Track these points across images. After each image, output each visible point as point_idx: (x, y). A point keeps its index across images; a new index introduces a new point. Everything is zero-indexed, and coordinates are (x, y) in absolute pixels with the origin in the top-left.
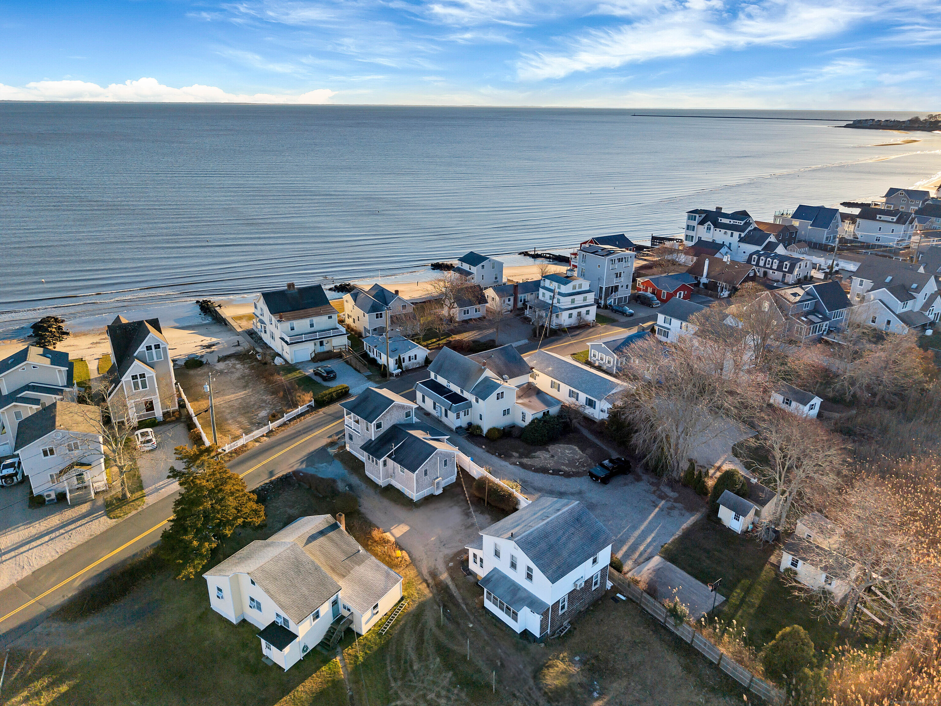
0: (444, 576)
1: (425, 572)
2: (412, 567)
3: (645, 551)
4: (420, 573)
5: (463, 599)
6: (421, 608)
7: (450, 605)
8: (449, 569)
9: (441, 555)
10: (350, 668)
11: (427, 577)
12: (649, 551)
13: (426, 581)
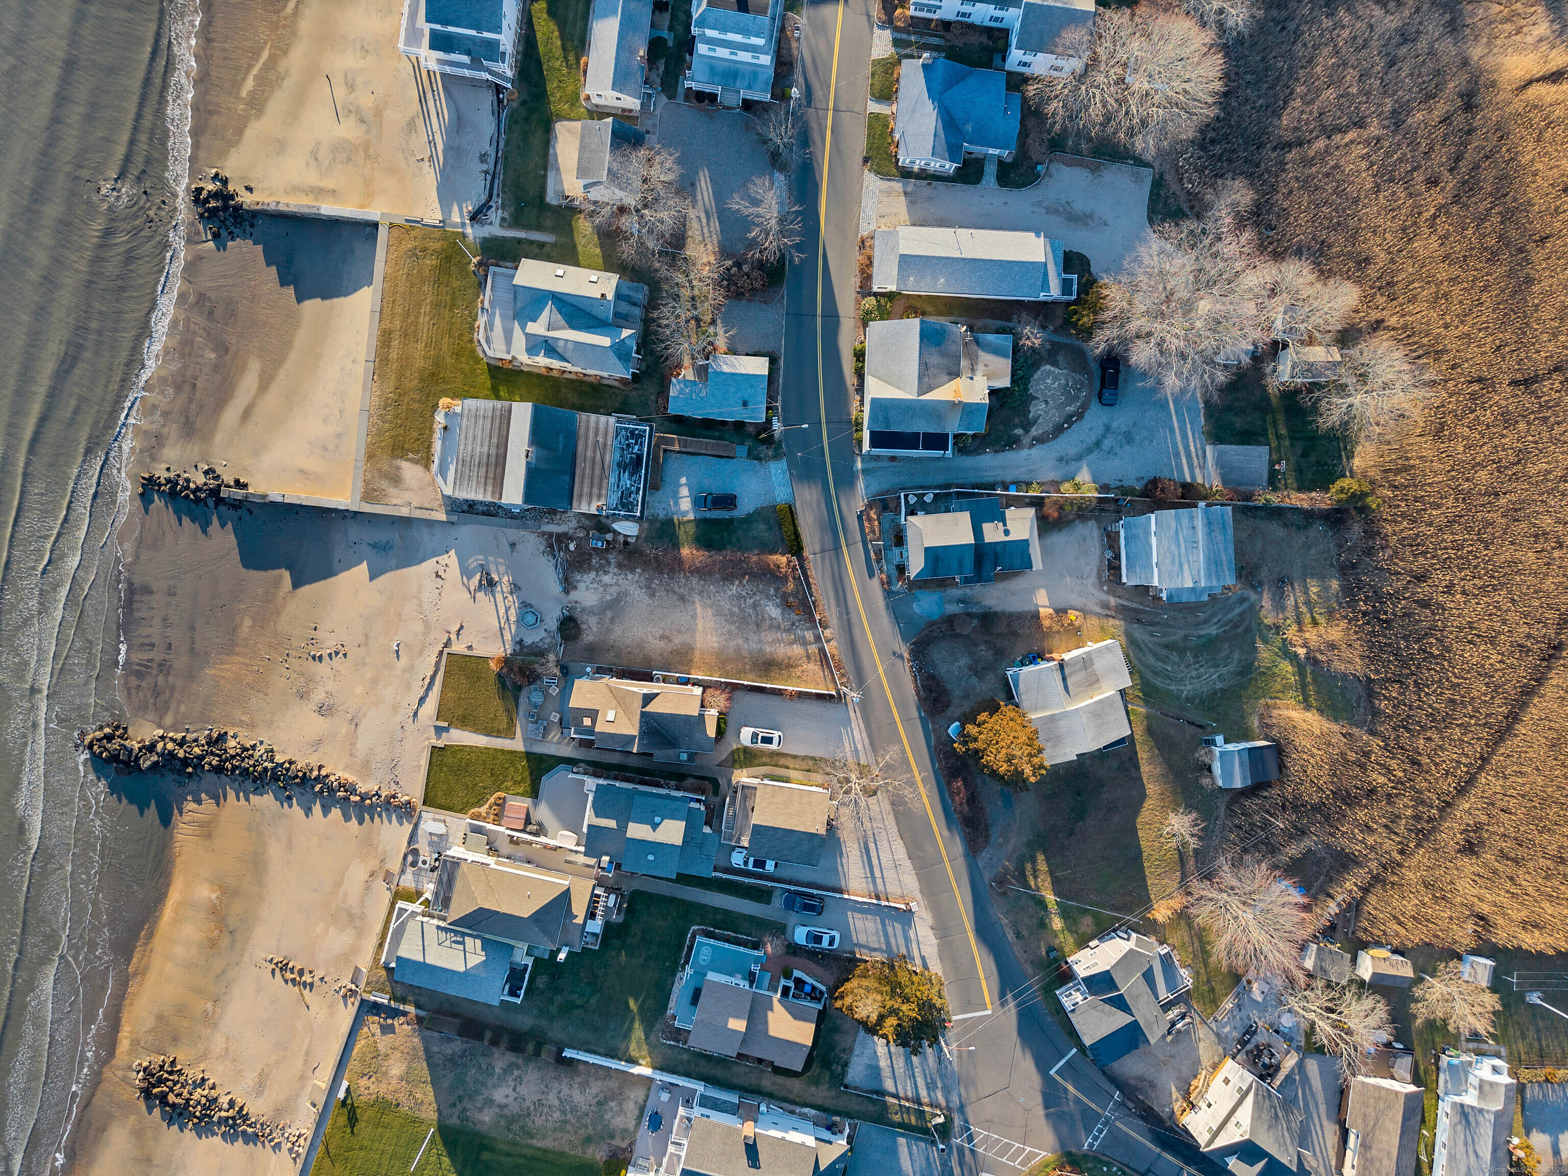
0: (1113, 601)
1: (1099, 610)
2: (1088, 616)
3: (1196, 449)
4: (1098, 615)
5: (1142, 604)
6: (1128, 635)
7: (1140, 616)
8: (1108, 592)
9: (1091, 589)
10: (1141, 703)
11: (1105, 612)
12: (1198, 446)
13: (1107, 616)
